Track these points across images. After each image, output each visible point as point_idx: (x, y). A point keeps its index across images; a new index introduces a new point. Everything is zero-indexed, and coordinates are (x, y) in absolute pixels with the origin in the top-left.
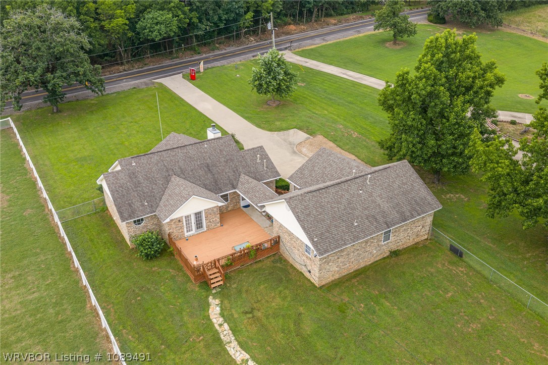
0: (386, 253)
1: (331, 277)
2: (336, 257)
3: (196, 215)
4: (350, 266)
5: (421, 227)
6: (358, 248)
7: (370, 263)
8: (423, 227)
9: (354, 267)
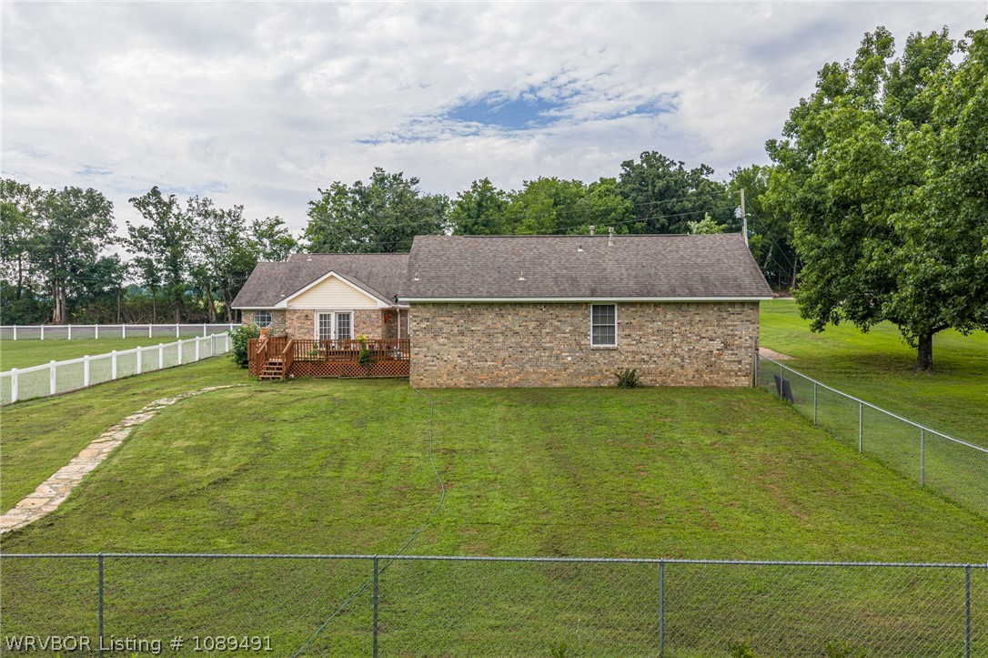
0: (606, 377)
1: (445, 377)
2: (456, 329)
3: (340, 318)
4: (496, 367)
5: (717, 344)
6: (517, 328)
7: (557, 385)
8: (726, 346)
9: (510, 375)
